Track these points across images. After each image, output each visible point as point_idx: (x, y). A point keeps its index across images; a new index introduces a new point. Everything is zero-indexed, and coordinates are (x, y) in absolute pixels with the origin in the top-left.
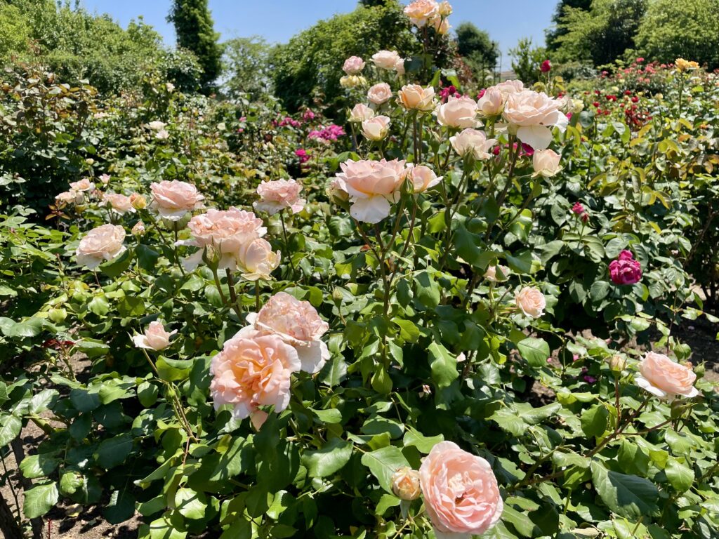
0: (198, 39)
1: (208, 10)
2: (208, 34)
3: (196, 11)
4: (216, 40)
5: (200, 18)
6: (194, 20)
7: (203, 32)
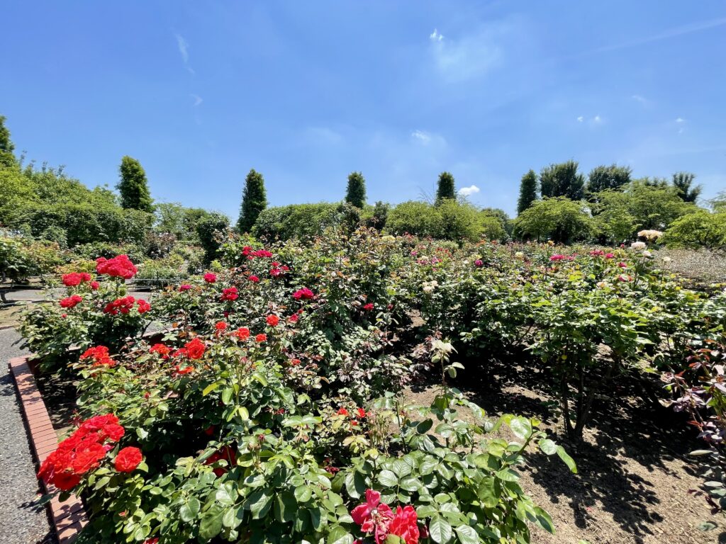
0: (139, 201)
1: (147, 185)
2: (146, 199)
3: (139, 185)
4: (152, 202)
5: (142, 189)
6: (137, 190)
7: (143, 197)
